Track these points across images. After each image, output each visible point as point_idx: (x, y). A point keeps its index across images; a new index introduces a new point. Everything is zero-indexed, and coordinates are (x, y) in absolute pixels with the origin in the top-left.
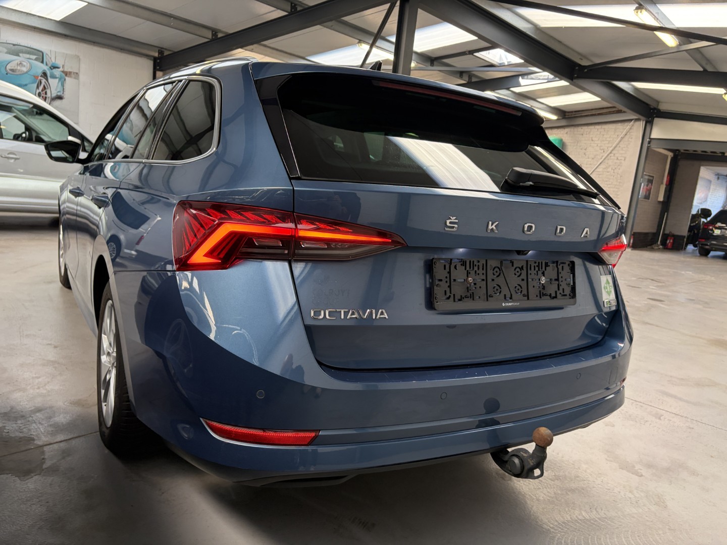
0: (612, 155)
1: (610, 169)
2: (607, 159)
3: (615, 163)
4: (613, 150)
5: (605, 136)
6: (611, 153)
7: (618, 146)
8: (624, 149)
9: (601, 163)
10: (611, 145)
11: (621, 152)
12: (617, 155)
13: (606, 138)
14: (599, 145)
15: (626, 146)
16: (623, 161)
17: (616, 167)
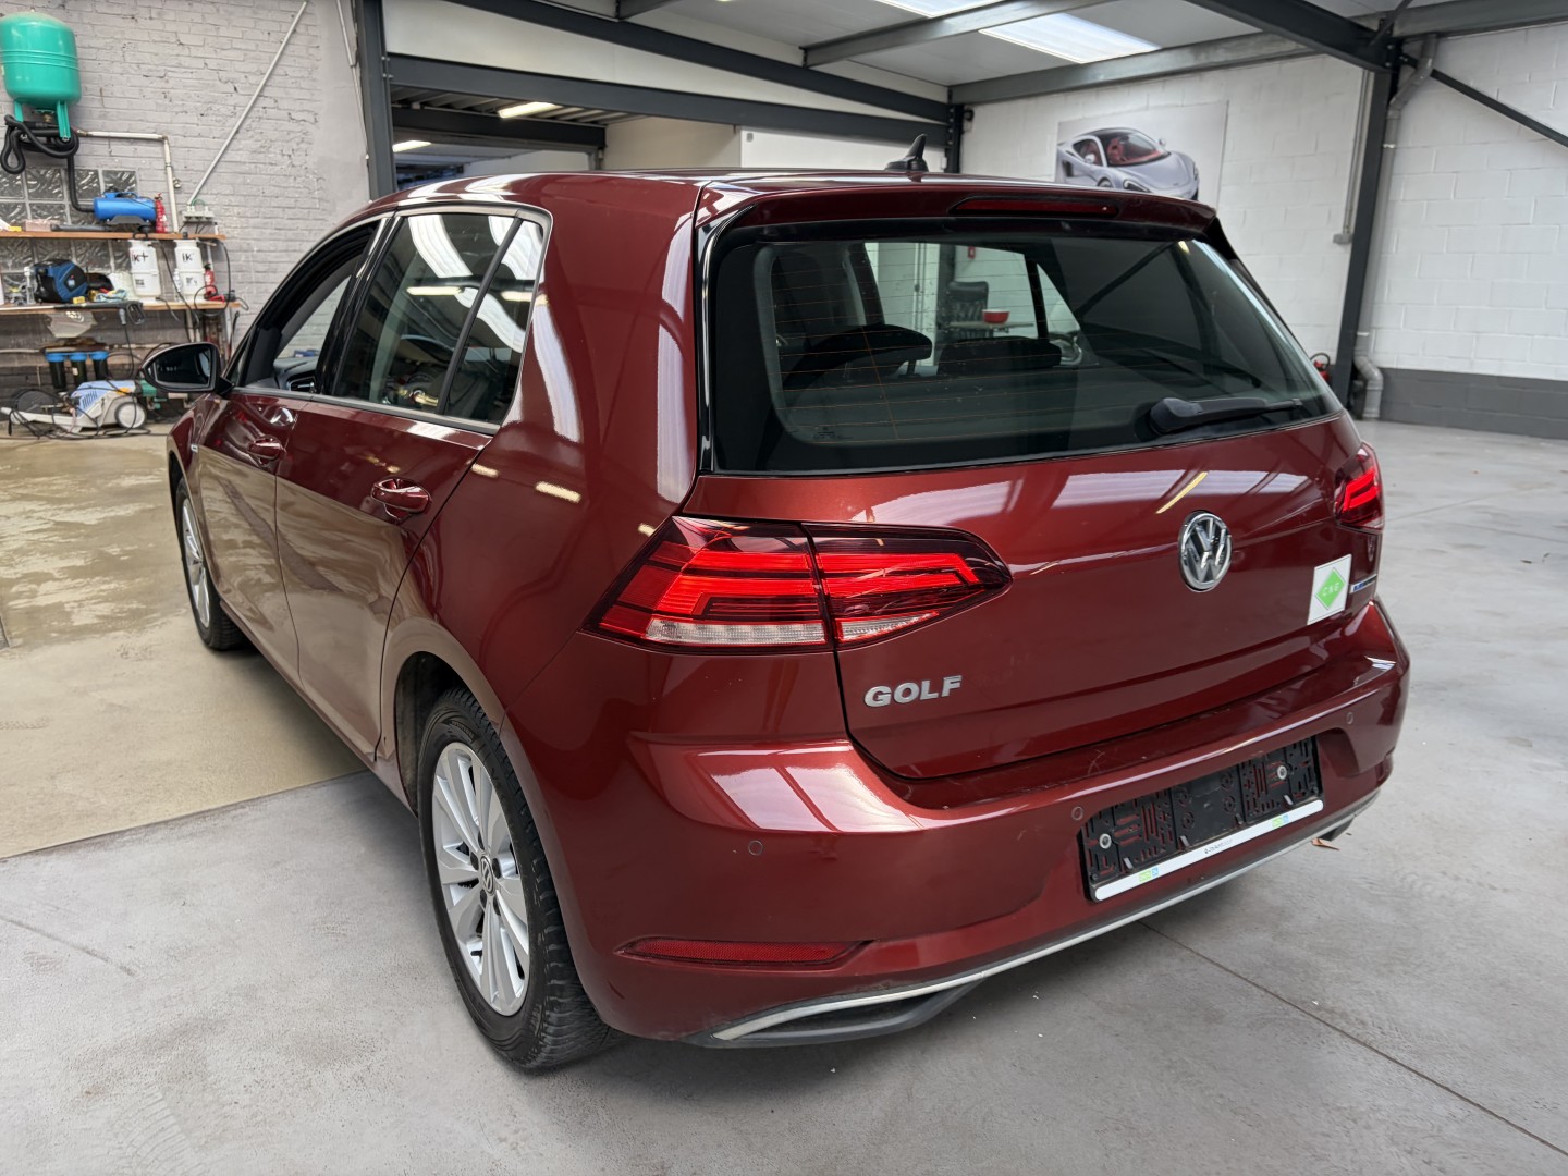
0: (267, 102)
1: (274, 155)
2: (252, 114)
3: (289, 132)
4: (265, 85)
5: (223, 31)
6: (259, 96)
7: (279, 71)
8: (303, 84)
9: (237, 132)
10: (253, 67)
11: (297, 94)
12: (284, 104)
13: (232, 39)
14: (212, 64)
15: (306, 74)
16: (311, 128)
17: (295, 147)
